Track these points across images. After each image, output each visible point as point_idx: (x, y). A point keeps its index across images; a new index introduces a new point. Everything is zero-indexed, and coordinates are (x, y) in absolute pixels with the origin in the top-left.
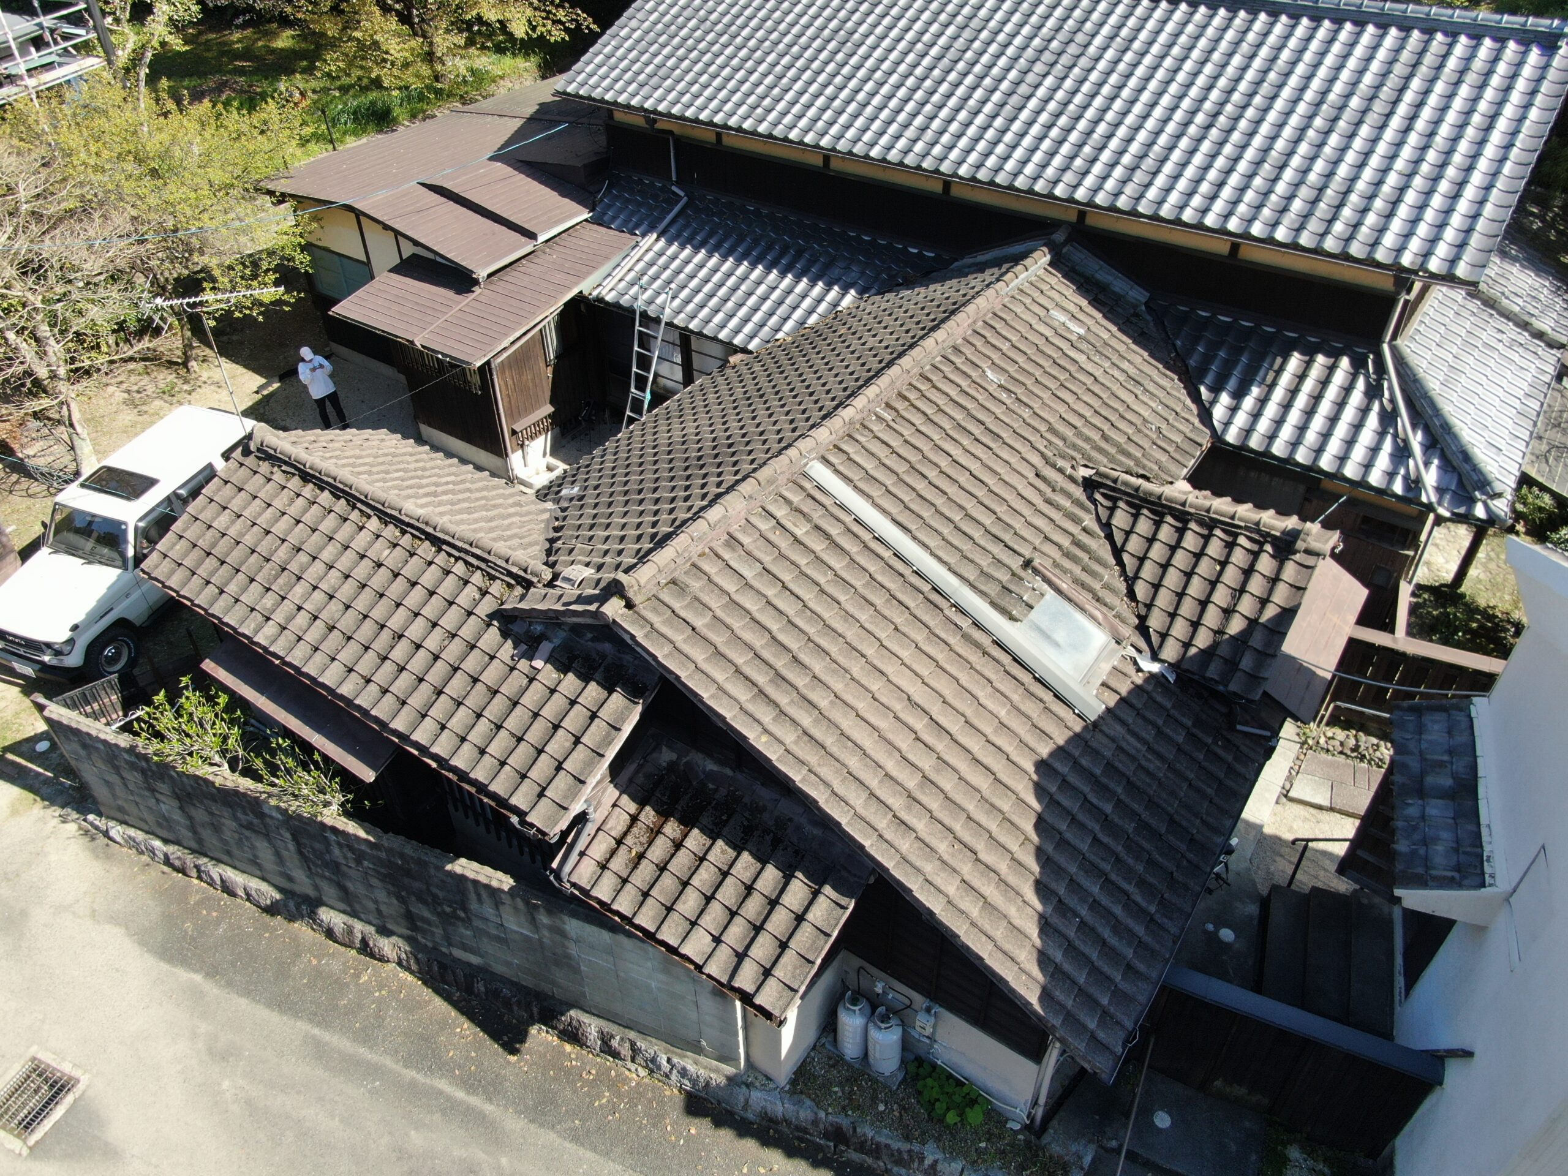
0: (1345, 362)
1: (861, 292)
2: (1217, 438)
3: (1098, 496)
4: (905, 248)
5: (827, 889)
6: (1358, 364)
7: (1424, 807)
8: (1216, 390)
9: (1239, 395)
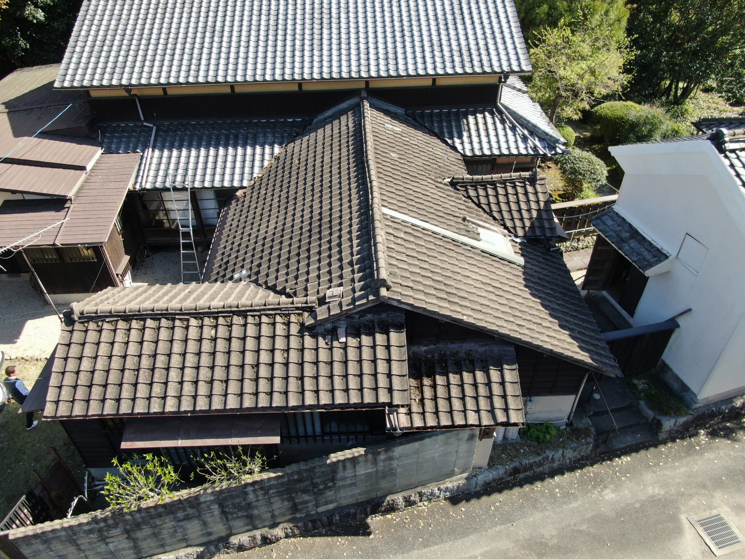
0: (487, 114)
1: (280, 144)
2: (464, 156)
3: (459, 188)
4: (285, 120)
5: (505, 366)
6: (492, 114)
7: (629, 245)
8: (452, 138)
9: (460, 137)
